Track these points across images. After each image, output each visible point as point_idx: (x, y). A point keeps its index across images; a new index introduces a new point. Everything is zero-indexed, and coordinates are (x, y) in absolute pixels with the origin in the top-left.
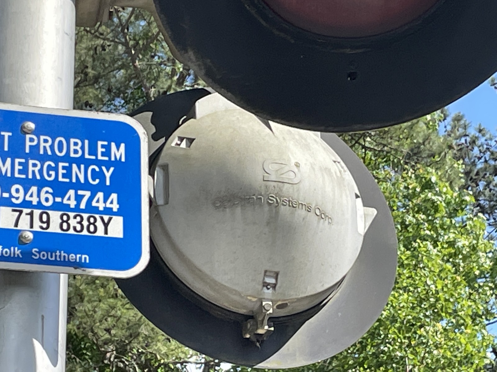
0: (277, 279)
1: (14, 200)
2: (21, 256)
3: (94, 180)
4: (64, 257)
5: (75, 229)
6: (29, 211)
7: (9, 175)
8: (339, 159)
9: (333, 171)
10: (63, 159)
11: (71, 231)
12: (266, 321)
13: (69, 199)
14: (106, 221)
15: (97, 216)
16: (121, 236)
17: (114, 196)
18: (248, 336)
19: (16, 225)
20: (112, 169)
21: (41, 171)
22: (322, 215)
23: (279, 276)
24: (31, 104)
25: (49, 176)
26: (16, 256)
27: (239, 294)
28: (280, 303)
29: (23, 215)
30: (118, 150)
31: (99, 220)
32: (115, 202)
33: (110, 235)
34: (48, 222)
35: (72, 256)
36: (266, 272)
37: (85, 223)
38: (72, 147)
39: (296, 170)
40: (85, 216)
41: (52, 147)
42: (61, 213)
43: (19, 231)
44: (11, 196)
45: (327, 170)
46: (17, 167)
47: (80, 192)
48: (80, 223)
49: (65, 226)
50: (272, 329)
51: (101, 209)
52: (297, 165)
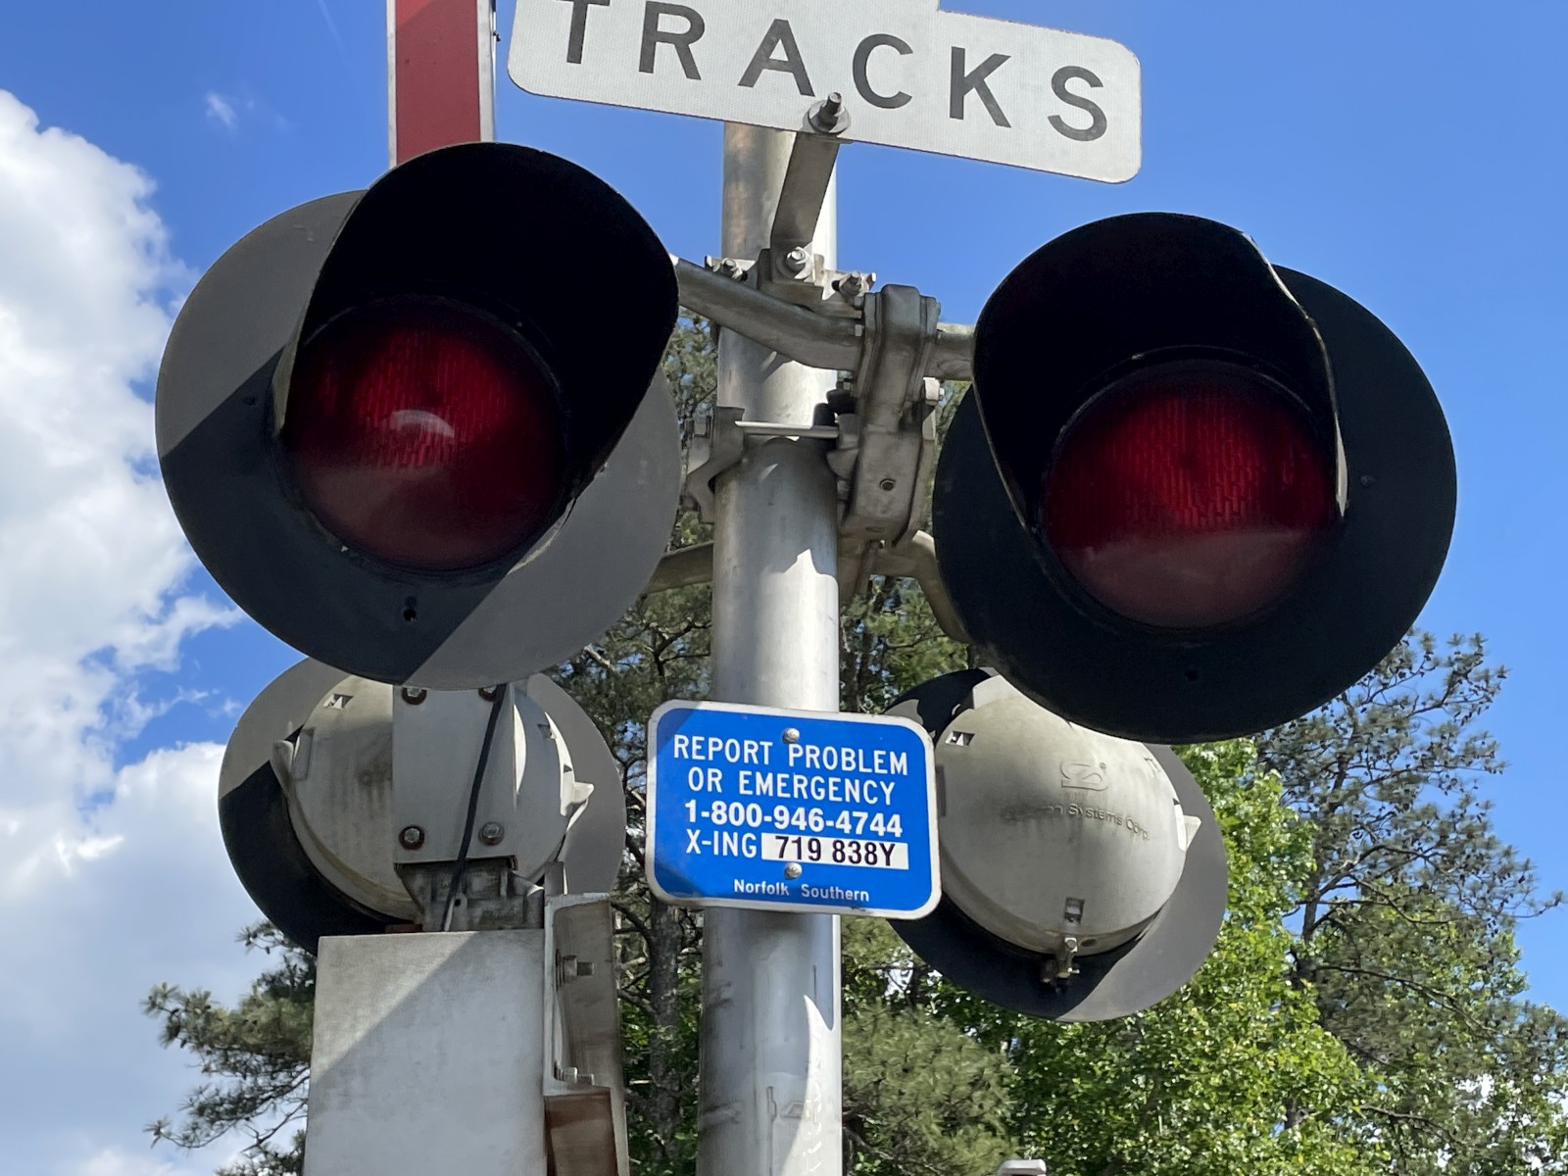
0: (1081, 909)
1: (777, 825)
2: (788, 894)
3: (871, 798)
4: (840, 894)
5: (851, 859)
6: (795, 837)
7: (771, 794)
8: (1152, 756)
9: (1145, 772)
10: (834, 773)
11: (847, 862)
12: (1069, 963)
13: (843, 822)
14: (887, 849)
15: (877, 843)
16: (906, 867)
17: (896, 818)
18: (1047, 980)
19: (781, 856)
20: (892, 785)
21: (808, 788)
22: (1136, 829)
23: (1085, 906)
24: (792, 706)
25: (818, 794)
26: (783, 894)
27: (1035, 929)
28: (1087, 939)
29: (789, 842)
30: (898, 760)
31: (879, 847)
32: (898, 824)
33: (892, 866)
34: (819, 851)
35: (849, 893)
36: (1068, 900)
37: (863, 852)
38: (844, 759)
39: (1100, 772)
40: (863, 843)
41: (820, 759)
42: (833, 840)
43: (786, 862)
44: (774, 820)
45: (1138, 771)
46: (780, 784)
47: (856, 814)
48: (857, 852)
49: (839, 856)
50: (1078, 972)
51: (881, 834)
52: (1103, 766)
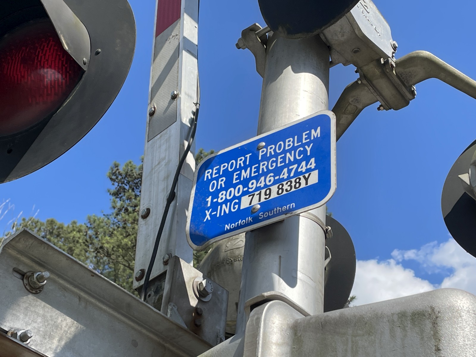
2: (252, 221)
3: (300, 156)
4: (279, 210)
5: (287, 190)
6: (258, 192)
7: (248, 177)
10: (281, 153)
11: (284, 193)
13: (284, 174)
14: (307, 177)
15: (301, 177)
16: (317, 181)
17: (313, 160)
19: (250, 204)
20: (311, 145)
21: (267, 166)
25: (272, 166)
26: (249, 222)
29: (255, 196)
30: (316, 132)
32: (313, 163)
33: (309, 184)
34: (270, 194)
35: (284, 208)
37: (293, 184)
38: (287, 144)
40: (293, 180)
41: (275, 150)
42: (278, 185)
43: (252, 206)
44: (249, 188)
46: (253, 171)
47: (291, 167)
49: (280, 191)
51: (304, 171)
